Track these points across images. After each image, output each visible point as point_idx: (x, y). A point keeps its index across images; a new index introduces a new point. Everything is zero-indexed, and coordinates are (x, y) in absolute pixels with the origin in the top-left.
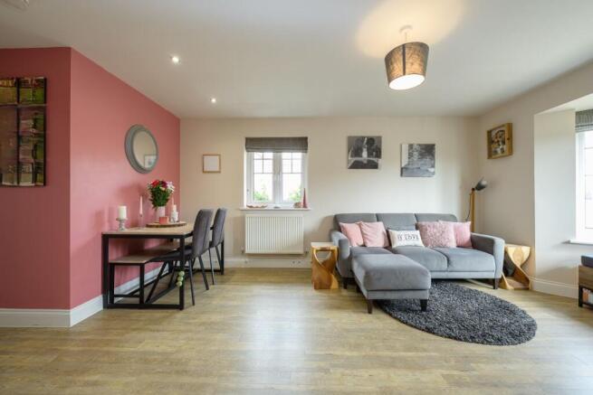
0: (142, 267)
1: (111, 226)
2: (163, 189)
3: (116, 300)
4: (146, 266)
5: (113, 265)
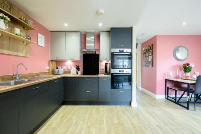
0: (176, 91)
1: (168, 77)
2: (187, 66)
3: (169, 98)
4: (177, 91)
5: (168, 88)
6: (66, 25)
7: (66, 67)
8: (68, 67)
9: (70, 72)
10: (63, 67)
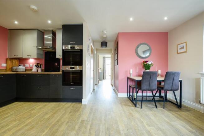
0: (133, 89)
5: (130, 87)
6: (16, 22)
7: (28, 65)
8: (30, 65)
9: (32, 70)
10: (25, 65)
